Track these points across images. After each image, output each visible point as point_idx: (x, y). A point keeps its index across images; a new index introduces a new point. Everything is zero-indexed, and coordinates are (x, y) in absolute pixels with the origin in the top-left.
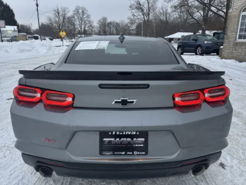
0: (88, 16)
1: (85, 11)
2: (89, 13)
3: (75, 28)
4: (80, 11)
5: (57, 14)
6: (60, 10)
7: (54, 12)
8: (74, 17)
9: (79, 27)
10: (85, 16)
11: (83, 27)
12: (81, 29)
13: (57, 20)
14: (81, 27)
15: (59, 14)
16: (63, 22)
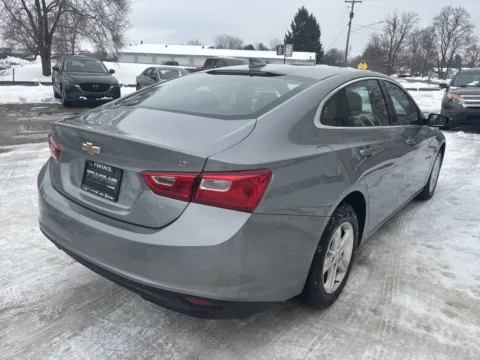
0: (468, 27)
1: (464, 17)
2: (471, 21)
3: (432, 55)
4: (451, 17)
5: (392, 28)
6: (400, 18)
7: (387, 24)
8: (433, 30)
9: (439, 49)
10: (459, 28)
11: (449, 51)
12: (444, 56)
13: (389, 38)
14: (444, 51)
15: (395, 27)
16: (400, 42)
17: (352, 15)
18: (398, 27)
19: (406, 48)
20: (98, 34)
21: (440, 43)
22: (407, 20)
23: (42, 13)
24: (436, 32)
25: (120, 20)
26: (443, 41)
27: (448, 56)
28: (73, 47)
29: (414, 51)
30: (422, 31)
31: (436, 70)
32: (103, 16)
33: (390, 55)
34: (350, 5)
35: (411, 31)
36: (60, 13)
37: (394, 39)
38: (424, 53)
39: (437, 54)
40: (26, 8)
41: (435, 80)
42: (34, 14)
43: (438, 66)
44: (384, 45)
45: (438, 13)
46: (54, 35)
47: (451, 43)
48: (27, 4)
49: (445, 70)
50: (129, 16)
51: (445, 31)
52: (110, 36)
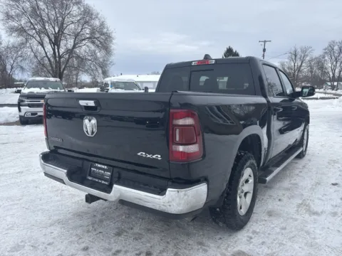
3: (325, 73)
4: (336, 48)
5: (293, 57)
6: (299, 50)
7: (290, 55)
8: (324, 57)
9: (330, 70)
11: (337, 71)
12: (334, 74)
13: (293, 64)
14: (333, 70)
15: (296, 56)
16: (301, 66)
17: (264, 50)
18: (298, 56)
19: (305, 70)
20: (92, 70)
21: (330, 65)
22: (304, 51)
23: (57, 59)
24: (326, 58)
25: (107, 61)
26: (332, 64)
27: (337, 75)
28: (77, 79)
29: (312, 72)
30: (316, 58)
31: (329, 84)
32: (96, 59)
33: (294, 75)
34: (263, 43)
35: (308, 58)
36: (69, 58)
37: (296, 64)
38: (319, 72)
39: (328, 73)
40: (47, 56)
41: (330, 91)
42: (52, 60)
43: (330, 81)
44: (289, 68)
45: (326, 45)
46: (65, 72)
47: (338, 65)
48: (48, 54)
49: (335, 84)
50: (113, 58)
51: (333, 57)
52: (100, 71)
